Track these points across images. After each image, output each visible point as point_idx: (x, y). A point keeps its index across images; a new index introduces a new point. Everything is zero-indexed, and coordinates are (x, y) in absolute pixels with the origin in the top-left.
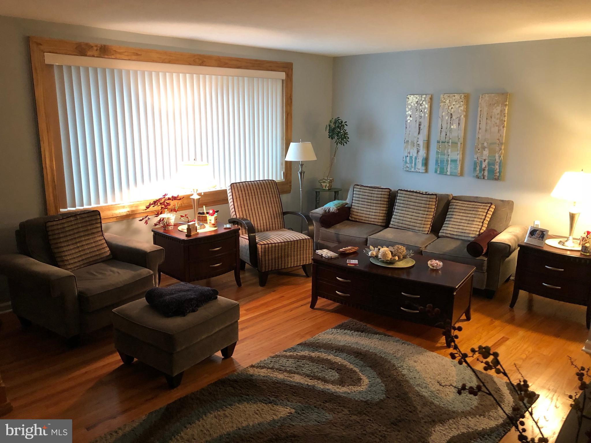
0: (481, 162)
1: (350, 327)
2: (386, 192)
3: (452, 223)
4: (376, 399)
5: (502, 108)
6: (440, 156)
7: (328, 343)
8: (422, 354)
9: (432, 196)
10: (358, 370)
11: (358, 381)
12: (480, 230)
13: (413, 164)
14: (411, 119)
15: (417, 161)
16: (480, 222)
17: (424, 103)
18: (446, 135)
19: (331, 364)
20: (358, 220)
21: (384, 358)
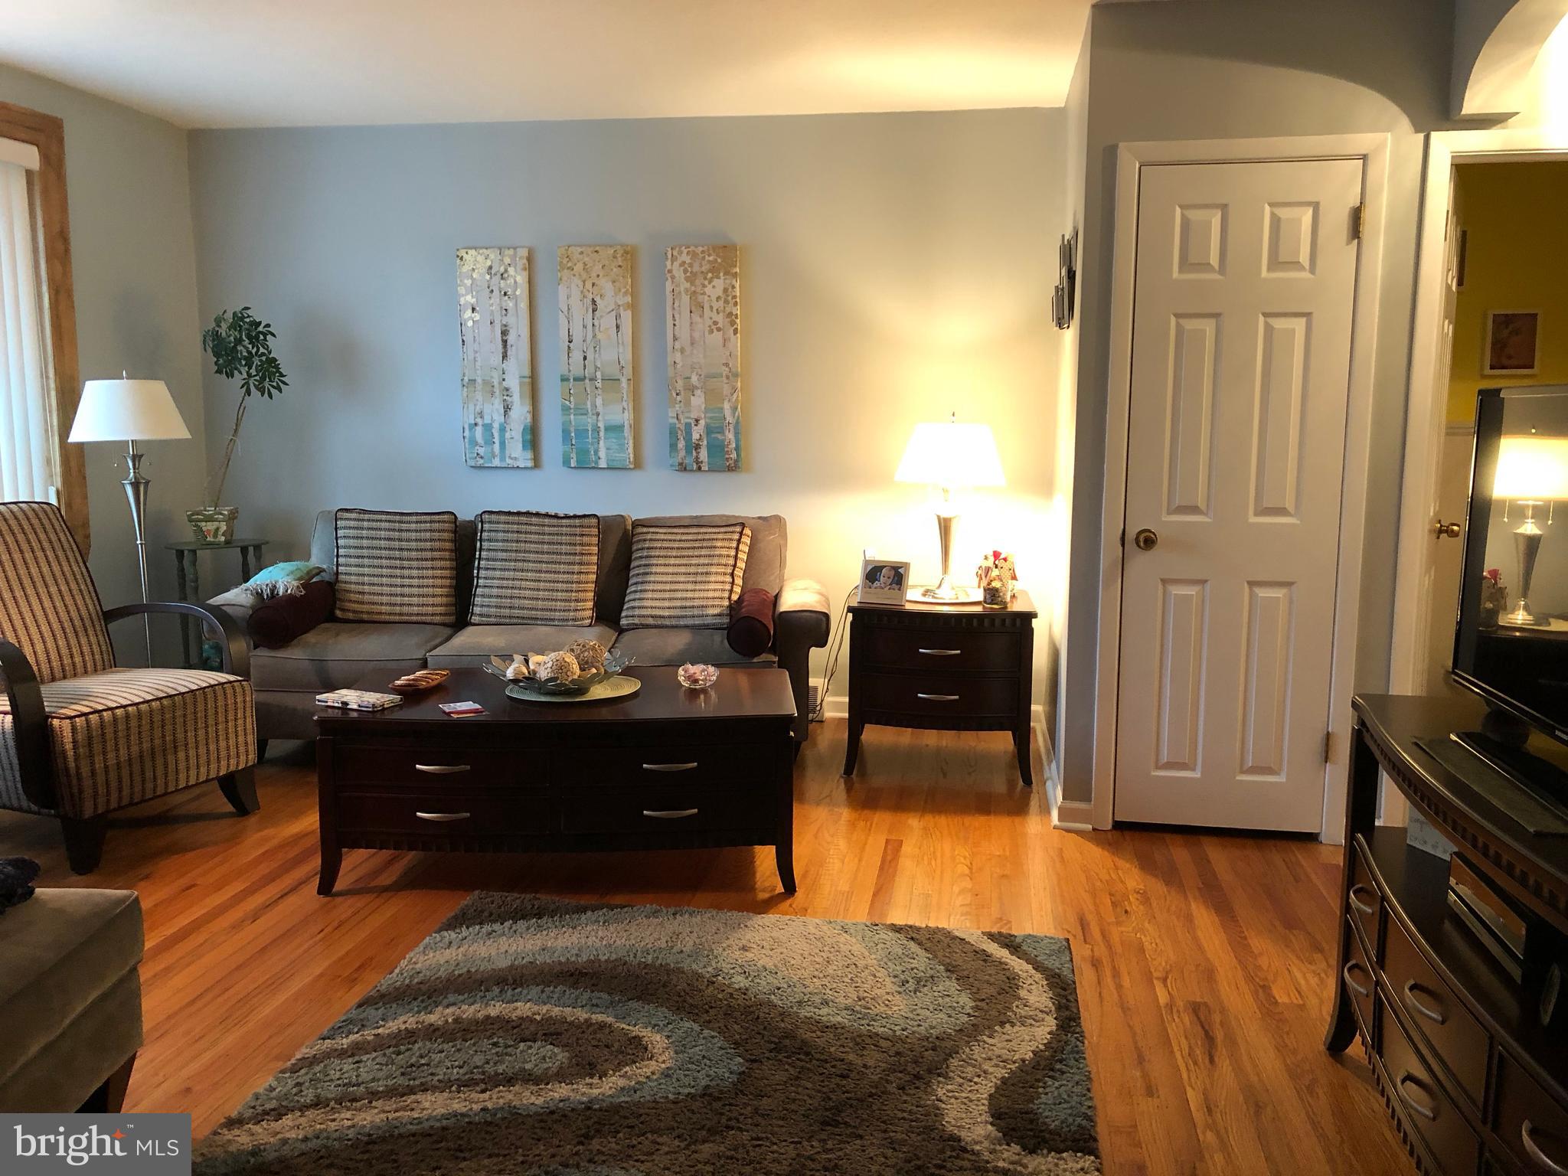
0: (688, 426)
1: (491, 914)
2: (444, 522)
3: (651, 587)
4: (726, 1075)
5: (728, 281)
6: (572, 417)
7: (456, 973)
8: (746, 926)
9: (586, 521)
10: (610, 1020)
11: (636, 1050)
12: (731, 594)
13: (497, 447)
14: (477, 316)
15: (508, 435)
16: (725, 574)
17: (511, 270)
18: (585, 358)
19: (514, 1028)
20: (365, 617)
21: (653, 965)
